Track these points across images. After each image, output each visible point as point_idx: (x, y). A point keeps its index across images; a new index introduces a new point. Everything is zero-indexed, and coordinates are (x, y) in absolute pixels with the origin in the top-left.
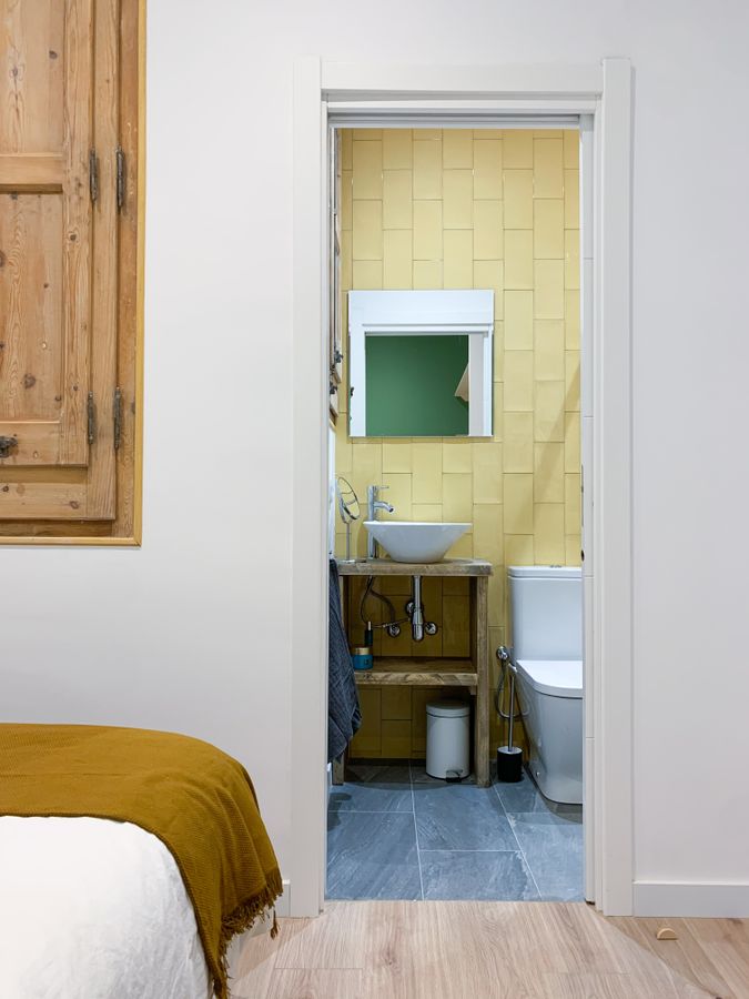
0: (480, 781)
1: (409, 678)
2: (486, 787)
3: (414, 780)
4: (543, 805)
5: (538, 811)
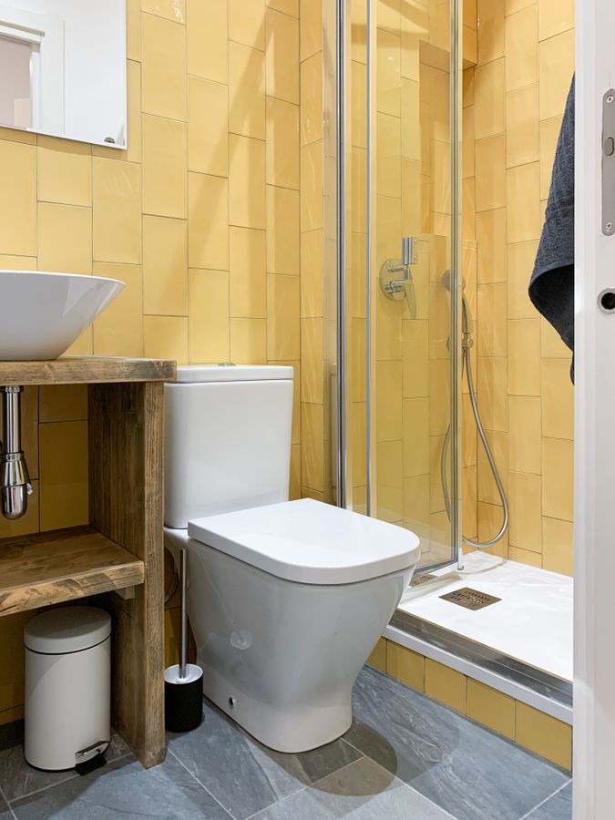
0: (150, 755)
1: (8, 602)
2: (160, 761)
3: (11, 796)
4: (281, 772)
5: (283, 792)
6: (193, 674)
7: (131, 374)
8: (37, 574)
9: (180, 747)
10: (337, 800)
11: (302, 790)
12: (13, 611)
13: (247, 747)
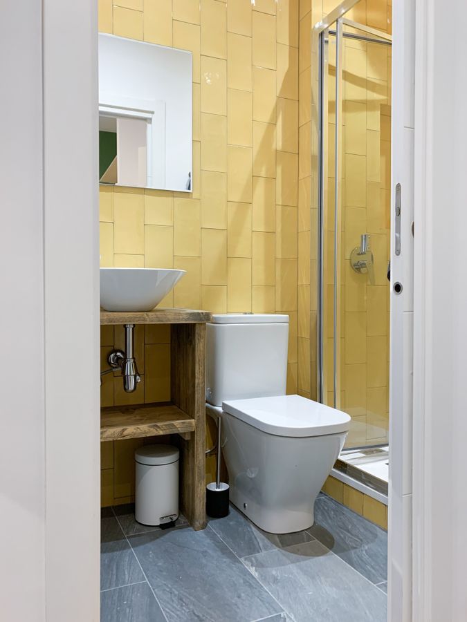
0: (197, 524)
1: (126, 433)
2: (203, 529)
3: (127, 534)
4: (267, 541)
5: (265, 549)
6: (224, 487)
7: (188, 319)
8: (141, 421)
9: (214, 524)
10: (294, 556)
11: (276, 550)
12: (128, 437)
13: (250, 528)
